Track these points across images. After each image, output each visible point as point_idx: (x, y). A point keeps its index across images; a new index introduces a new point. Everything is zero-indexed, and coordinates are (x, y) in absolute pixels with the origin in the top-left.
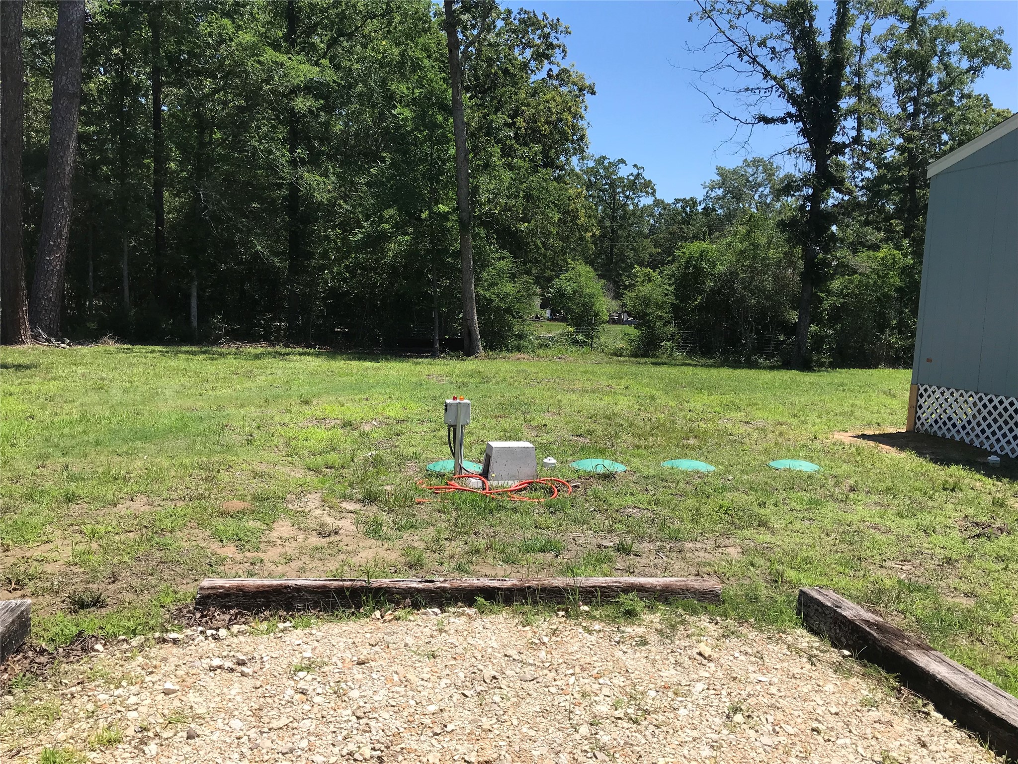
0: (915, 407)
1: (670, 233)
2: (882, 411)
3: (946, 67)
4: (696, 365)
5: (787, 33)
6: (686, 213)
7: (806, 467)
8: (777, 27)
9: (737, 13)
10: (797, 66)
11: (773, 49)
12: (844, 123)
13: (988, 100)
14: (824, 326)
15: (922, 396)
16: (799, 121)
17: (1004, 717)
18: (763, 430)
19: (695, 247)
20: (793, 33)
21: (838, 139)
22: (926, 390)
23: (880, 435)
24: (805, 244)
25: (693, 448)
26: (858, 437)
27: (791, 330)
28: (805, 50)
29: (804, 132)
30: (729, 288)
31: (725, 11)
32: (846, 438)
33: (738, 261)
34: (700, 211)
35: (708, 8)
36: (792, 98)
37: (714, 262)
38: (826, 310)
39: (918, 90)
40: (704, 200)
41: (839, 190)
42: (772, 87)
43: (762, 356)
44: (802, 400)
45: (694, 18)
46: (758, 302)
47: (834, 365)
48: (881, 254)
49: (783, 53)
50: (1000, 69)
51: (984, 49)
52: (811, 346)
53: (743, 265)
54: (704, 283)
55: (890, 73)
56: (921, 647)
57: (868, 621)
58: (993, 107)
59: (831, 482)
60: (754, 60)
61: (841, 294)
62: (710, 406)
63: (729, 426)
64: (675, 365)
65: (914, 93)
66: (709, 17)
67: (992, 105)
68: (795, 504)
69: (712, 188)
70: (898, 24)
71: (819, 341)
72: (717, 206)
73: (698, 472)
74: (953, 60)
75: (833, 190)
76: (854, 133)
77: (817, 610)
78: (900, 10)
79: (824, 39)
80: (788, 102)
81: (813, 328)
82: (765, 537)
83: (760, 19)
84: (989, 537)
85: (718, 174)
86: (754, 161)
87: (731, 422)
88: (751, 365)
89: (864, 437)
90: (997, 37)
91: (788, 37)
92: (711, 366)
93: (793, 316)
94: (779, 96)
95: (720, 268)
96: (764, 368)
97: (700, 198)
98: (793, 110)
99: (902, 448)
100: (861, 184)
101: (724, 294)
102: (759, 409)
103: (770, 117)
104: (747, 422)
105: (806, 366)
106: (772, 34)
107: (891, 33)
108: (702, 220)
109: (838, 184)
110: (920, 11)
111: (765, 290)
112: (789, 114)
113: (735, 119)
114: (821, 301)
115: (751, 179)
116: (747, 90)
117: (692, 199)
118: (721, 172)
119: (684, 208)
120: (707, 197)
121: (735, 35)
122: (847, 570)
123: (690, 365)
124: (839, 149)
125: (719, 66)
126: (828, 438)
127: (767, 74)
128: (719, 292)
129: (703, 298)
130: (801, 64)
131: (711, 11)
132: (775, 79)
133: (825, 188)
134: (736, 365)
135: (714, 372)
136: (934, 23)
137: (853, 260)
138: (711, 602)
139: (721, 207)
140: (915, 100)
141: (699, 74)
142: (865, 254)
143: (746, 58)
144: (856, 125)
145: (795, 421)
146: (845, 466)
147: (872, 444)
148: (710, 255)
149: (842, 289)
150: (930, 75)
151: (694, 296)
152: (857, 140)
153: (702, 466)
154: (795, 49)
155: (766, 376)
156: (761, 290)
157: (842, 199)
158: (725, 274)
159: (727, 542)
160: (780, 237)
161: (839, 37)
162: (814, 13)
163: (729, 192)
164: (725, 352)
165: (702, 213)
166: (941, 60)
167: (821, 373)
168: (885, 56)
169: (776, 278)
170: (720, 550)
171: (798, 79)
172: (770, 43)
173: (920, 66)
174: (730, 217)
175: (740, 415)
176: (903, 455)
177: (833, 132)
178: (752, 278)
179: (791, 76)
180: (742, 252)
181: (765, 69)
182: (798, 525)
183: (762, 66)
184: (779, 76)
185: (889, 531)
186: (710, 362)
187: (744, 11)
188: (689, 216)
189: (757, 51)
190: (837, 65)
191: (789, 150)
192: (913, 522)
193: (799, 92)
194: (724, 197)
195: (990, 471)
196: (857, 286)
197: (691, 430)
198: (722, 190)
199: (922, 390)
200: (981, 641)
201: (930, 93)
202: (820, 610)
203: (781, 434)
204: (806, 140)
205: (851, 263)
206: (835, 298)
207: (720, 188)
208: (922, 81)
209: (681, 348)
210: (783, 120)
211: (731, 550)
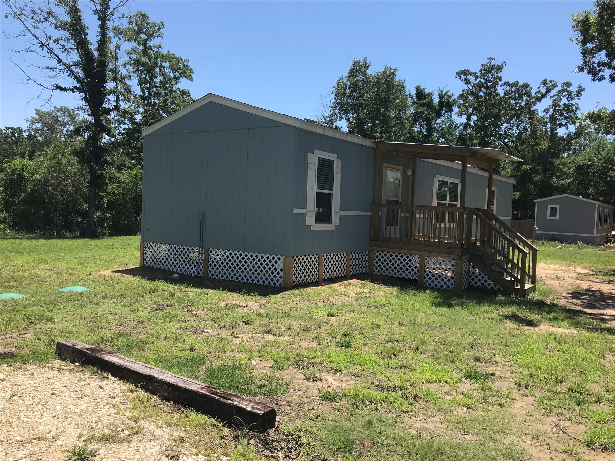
0: (143, 254)
1: (4, 150)
2: (131, 258)
3: (163, 74)
4: (22, 239)
5: (72, 38)
6: (15, 137)
7: (80, 289)
8: (65, 34)
9: (38, 20)
10: (79, 59)
11: (64, 46)
12: (108, 97)
13: (189, 92)
14: (105, 212)
15: (146, 248)
16: (82, 92)
17: (135, 370)
18: (60, 273)
19: (18, 162)
20: (75, 40)
21: (106, 105)
22: (147, 245)
23: (126, 270)
24: (89, 165)
25: (12, 287)
26: (113, 272)
27: (84, 215)
28: (83, 51)
29: (85, 99)
30: (43, 189)
31: (30, 17)
32: (107, 273)
33: (49, 173)
34: (25, 136)
35: (18, 12)
36: (77, 78)
37: (32, 172)
38: (106, 203)
39: (150, 84)
40: (28, 130)
41: (108, 135)
42: (64, 69)
43: (67, 231)
44: (87, 255)
45: (9, 16)
46: (64, 198)
47: (111, 235)
48: (134, 172)
49: (70, 50)
50: (188, 80)
51: (179, 68)
52: (98, 224)
53: (52, 176)
54: (26, 186)
55: (135, 72)
56: (110, 353)
57: (88, 348)
58: (191, 97)
59: (93, 295)
60: (51, 51)
61: (113, 194)
62: (27, 263)
63: (38, 273)
64: (7, 239)
65: (148, 85)
66: (18, 18)
67: (191, 96)
68: (70, 308)
69: (33, 122)
70: (137, 46)
71: (102, 221)
72: (37, 135)
73: (13, 299)
74: (167, 71)
75: (104, 135)
76: (115, 104)
77: (65, 349)
78: (138, 39)
79: (93, 47)
80: (75, 80)
81: (98, 213)
82: (50, 326)
83: (53, 26)
84: (162, 310)
85: (37, 114)
86: (62, 109)
87: (41, 271)
88: (60, 236)
89: (117, 271)
90: (186, 63)
91: (72, 41)
92: (32, 238)
93: (86, 206)
94: (69, 76)
95: (36, 177)
96: (68, 238)
97: (24, 128)
98: (78, 86)
99: (134, 275)
100: (123, 132)
101: (40, 193)
102: (60, 261)
103: (63, 87)
104: (51, 270)
105: (94, 235)
106: (62, 37)
107: (134, 50)
108: (26, 142)
109: (108, 131)
110: (148, 42)
111: (67, 191)
112: (75, 87)
113: (40, 85)
114: (102, 198)
115: (60, 119)
116: (48, 68)
117: (18, 128)
118: (38, 112)
119: (13, 135)
120: (29, 128)
121: (38, 33)
122: (90, 334)
123: (18, 238)
124: (107, 111)
125: (27, 50)
126: (97, 274)
127: (59, 61)
128: (36, 191)
129: (25, 196)
130: (81, 59)
131: (20, 15)
132: (65, 64)
133: (100, 133)
134: (50, 237)
135: (34, 242)
136: (156, 50)
137: (117, 175)
138: (8, 358)
139: (41, 135)
140: (148, 89)
141: (14, 53)
142: (126, 172)
143: (45, 49)
144: (115, 99)
145: (80, 267)
146: (103, 287)
147: (120, 274)
148: (29, 167)
149: (114, 191)
150: (155, 77)
151: (19, 194)
152: (117, 108)
153: (16, 296)
154: (77, 49)
155: (68, 242)
156: (64, 191)
157: (110, 140)
158: (40, 180)
159: (26, 332)
160: (75, 160)
161: (102, 48)
162: (86, 31)
163: (45, 126)
164: (43, 229)
165: (27, 138)
166: (160, 70)
167: (103, 240)
168: (132, 62)
169: (74, 185)
170: (21, 336)
171: (80, 67)
172: (61, 42)
173: (150, 71)
174: (47, 142)
175: (46, 266)
176: (135, 278)
177: (103, 102)
178: (59, 184)
179: (75, 64)
180: (51, 167)
181: (58, 58)
182: (69, 318)
183: (56, 55)
184: (68, 63)
185: (117, 314)
186: (32, 236)
187: (42, 20)
188: (17, 139)
189: (52, 45)
190: (103, 64)
191: (78, 108)
192: (129, 308)
193: (81, 75)
194: (42, 129)
195: (173, 281)
196: (123, 190)
197: (13, 277)
198: (40, 124)
199: (146, 245)
200: (144, 350)
201: (156, 86)
202: (66, 349)
203: (71, 274)
204: (87, 104)
205: (117, 176)
206: (110, 196)
207: (38, 123)
208: (152, 80)
209: (11, 227)
210: (72, 90)
211: (28, 335)
